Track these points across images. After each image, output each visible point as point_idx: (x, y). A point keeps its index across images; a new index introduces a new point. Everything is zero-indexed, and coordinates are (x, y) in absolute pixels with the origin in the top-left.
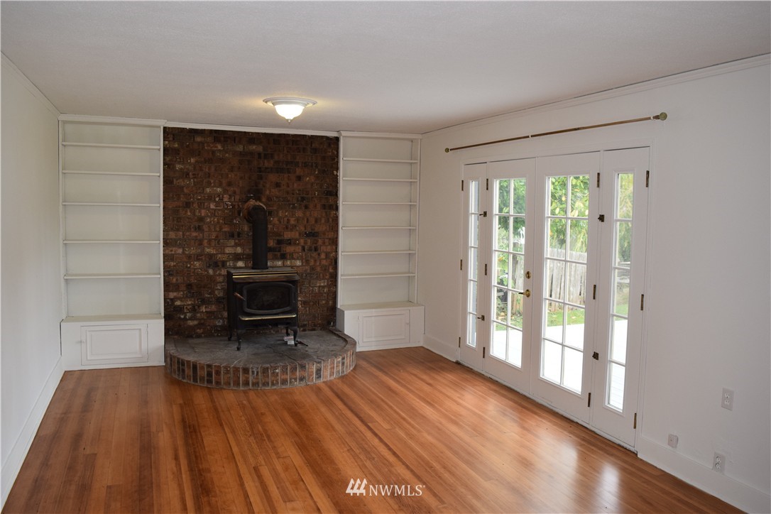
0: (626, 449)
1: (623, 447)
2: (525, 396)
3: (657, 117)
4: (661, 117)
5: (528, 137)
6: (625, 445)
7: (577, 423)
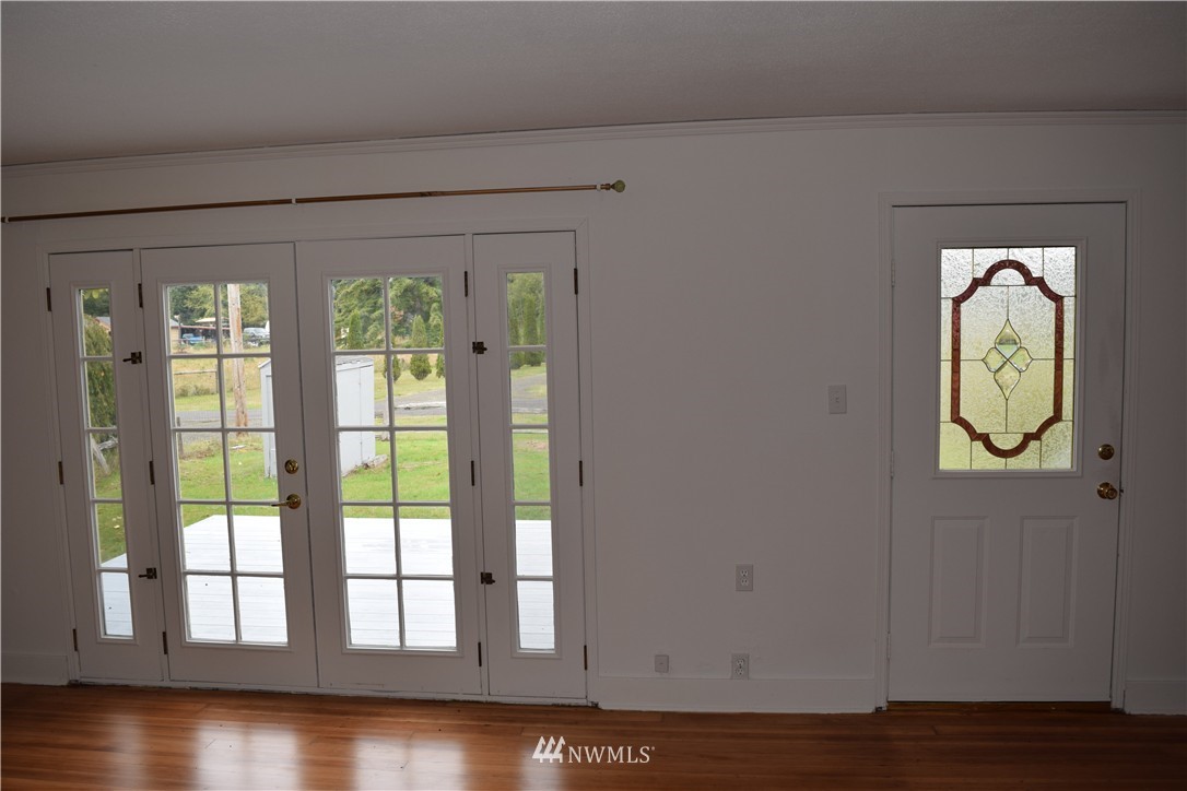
0: (569, 706)
1: (563, 706)
2: (307, 694)
3: (608, 187)
4: (618, 186)
5: (289, 201)
6: (566, 702)
7: (455, 701)
